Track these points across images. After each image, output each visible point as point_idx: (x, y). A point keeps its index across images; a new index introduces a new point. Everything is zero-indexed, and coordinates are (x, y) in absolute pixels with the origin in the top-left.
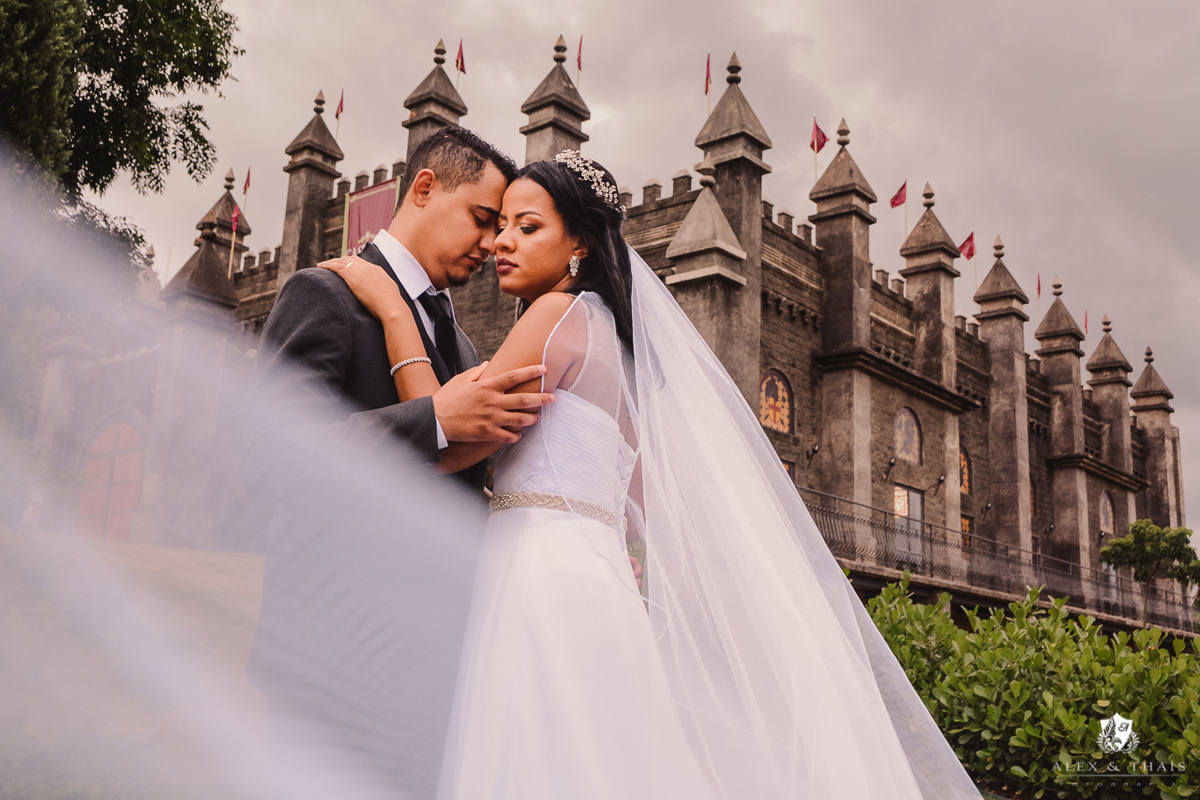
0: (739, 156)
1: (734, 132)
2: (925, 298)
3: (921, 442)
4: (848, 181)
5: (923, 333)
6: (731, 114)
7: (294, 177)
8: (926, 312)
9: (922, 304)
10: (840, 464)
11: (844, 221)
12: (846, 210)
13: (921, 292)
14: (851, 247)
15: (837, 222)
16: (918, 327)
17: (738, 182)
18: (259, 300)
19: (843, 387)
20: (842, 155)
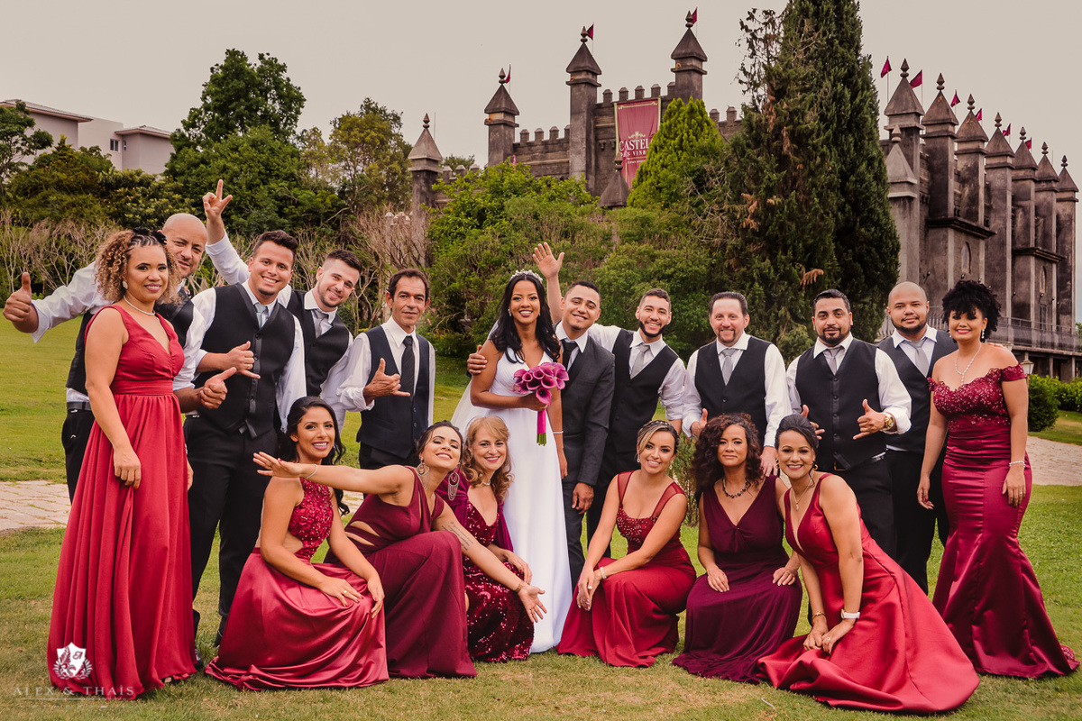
0: (913, 125)
1: (910, 111)
2: (968, 169)
3: (970, 261)
4: (946, 116)
5: (967, 191)
6: (906, 99)
7: (574, 89)
8: (969, 179)
9: (967, 173)
10: (939, 280)
11: (943, 140)
12: (945, 134)
13: (966, 165)
14: (947, 156)
15: (938, 140)
16: (964, 187)
17: (911, 139)
18: (540, 165)
19: (942, 237)
20: (941, 98)
